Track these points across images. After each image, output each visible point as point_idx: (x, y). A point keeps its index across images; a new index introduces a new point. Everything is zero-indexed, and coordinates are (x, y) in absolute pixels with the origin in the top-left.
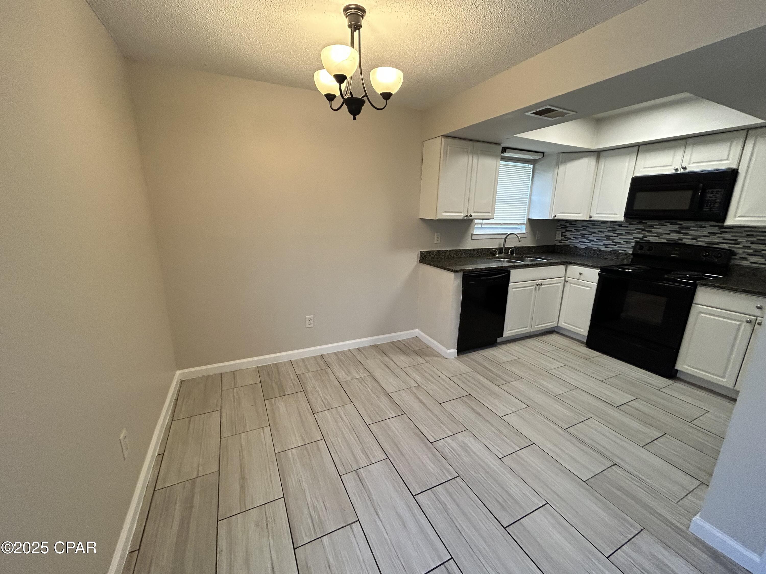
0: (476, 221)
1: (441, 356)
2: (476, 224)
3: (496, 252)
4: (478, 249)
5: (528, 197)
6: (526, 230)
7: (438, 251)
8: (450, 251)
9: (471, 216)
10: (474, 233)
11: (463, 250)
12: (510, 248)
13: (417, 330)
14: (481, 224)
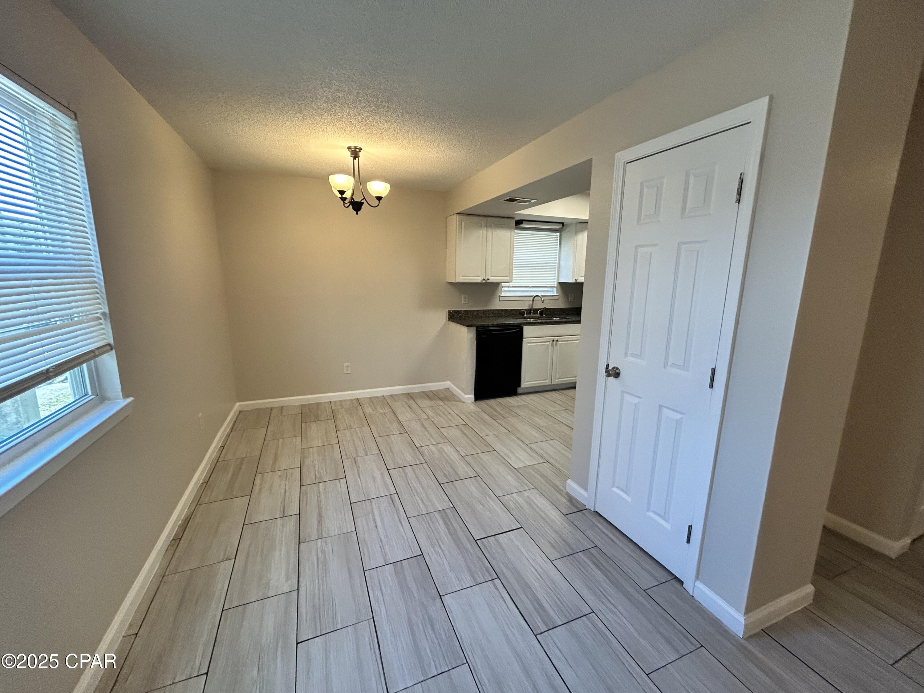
0: (503, 284)
1: (461, 401)
2: (503, 287)
3: (524, 312)
4: (507, 310)
5: (557, 262)
6: (557, 292)
7: (466, 311)
8: (477, 311)
9: (488, 279)
10: (502, 295)
11: (491, 310)
12: (539, 309)
13: (448, 382)
14: (508, 287)
